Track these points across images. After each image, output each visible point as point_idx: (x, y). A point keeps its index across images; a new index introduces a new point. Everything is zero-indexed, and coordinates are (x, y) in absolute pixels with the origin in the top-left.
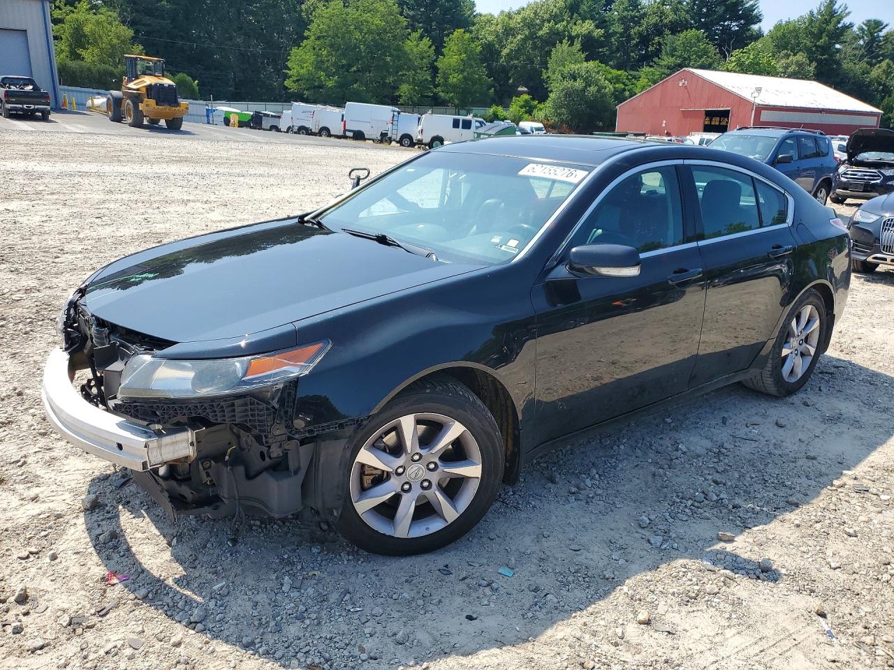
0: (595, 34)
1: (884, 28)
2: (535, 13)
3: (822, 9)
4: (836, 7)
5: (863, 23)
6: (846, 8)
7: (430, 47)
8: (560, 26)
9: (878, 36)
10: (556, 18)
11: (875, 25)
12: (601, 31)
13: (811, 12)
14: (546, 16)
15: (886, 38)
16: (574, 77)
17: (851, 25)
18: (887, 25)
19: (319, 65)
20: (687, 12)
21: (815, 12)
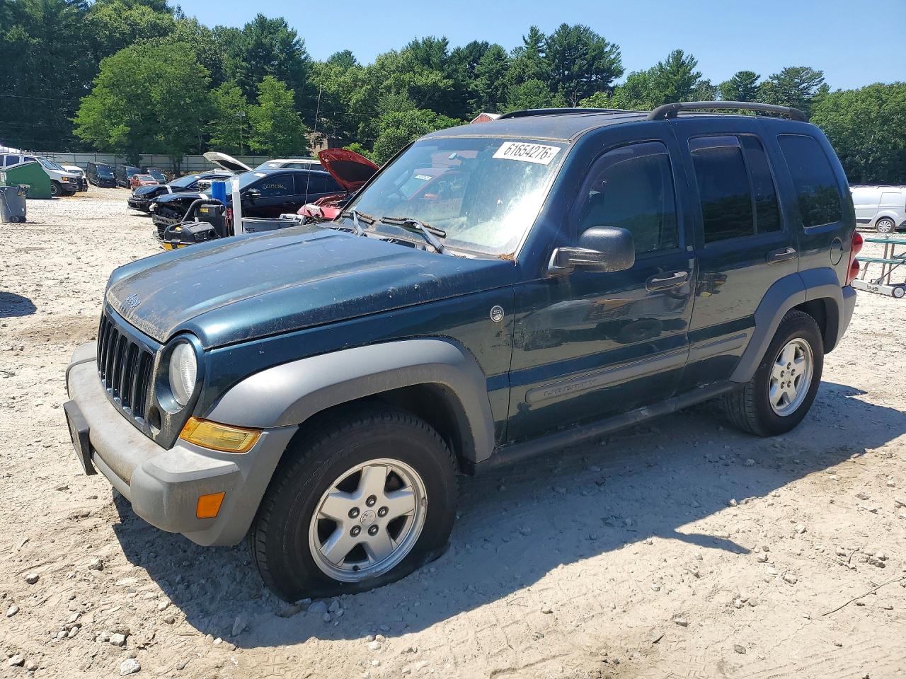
0: (441, 84)
1: (756, 79)
2: (383, 66)
3: (671, 61)
4: (684, 58)
5: (736, 75)
6: (693, 59)
7: (242, 95)
8: (407, 77)
9: (755, 87)
10: (403, 70)
11: (749, 77)
12: (451, 82)
13: (660, 64)
14: (393, 67)
15: (759, 88)
16: (397, 124)
17: (699, 75)
18: (759, 76)
19: (109, 114)
20: (549, 65)
21: (664, 63)
